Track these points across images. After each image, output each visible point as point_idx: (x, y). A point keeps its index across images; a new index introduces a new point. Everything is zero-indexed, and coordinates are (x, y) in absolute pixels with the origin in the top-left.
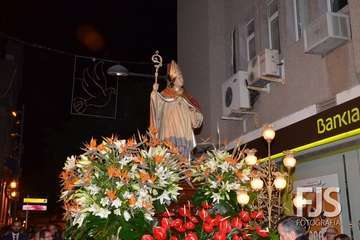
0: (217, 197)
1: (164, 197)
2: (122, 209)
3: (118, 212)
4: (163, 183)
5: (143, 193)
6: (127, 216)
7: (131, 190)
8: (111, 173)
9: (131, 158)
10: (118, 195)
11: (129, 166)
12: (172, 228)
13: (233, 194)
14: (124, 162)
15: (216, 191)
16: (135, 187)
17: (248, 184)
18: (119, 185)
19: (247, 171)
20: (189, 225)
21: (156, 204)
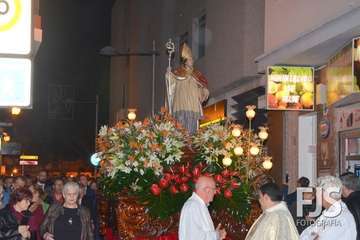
0: (209, 160)
1: (170, 159)
2: (139, 168)
3: (136, 170)
4: (169, 150)
5: (153, 157)
6: (142, 172)
7: (145, 156)
8: (132, 144)
10: (137, 159)
11: (143, 142)
12: (173, 181)
13: (221, 157)
14: (139, 138)
15: (209, 155)
16: (147, 154)
17: (232, 150)
18: (137, 152)
19: (234, 141)
20: (185, 179)
21: (164, 164)
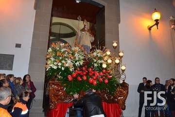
0: (96, 65)
1: (77, 64)
2: (62, 66)
3: (60, 67)
4: (77, 59)
5: (69, 61)
6: (63, 69)
7: (65, 60)
9: (65, 49)
10: (60, 61)
11: (64, 52)
12: (79, 74)
13: (101, 64)
14: (62, 51)
15: (96, 63)
16: (67, 59)
17: (107, 61)
18: (61, 58)
19: (107, 57)
20: (85, 73)
21: (74, 65)
